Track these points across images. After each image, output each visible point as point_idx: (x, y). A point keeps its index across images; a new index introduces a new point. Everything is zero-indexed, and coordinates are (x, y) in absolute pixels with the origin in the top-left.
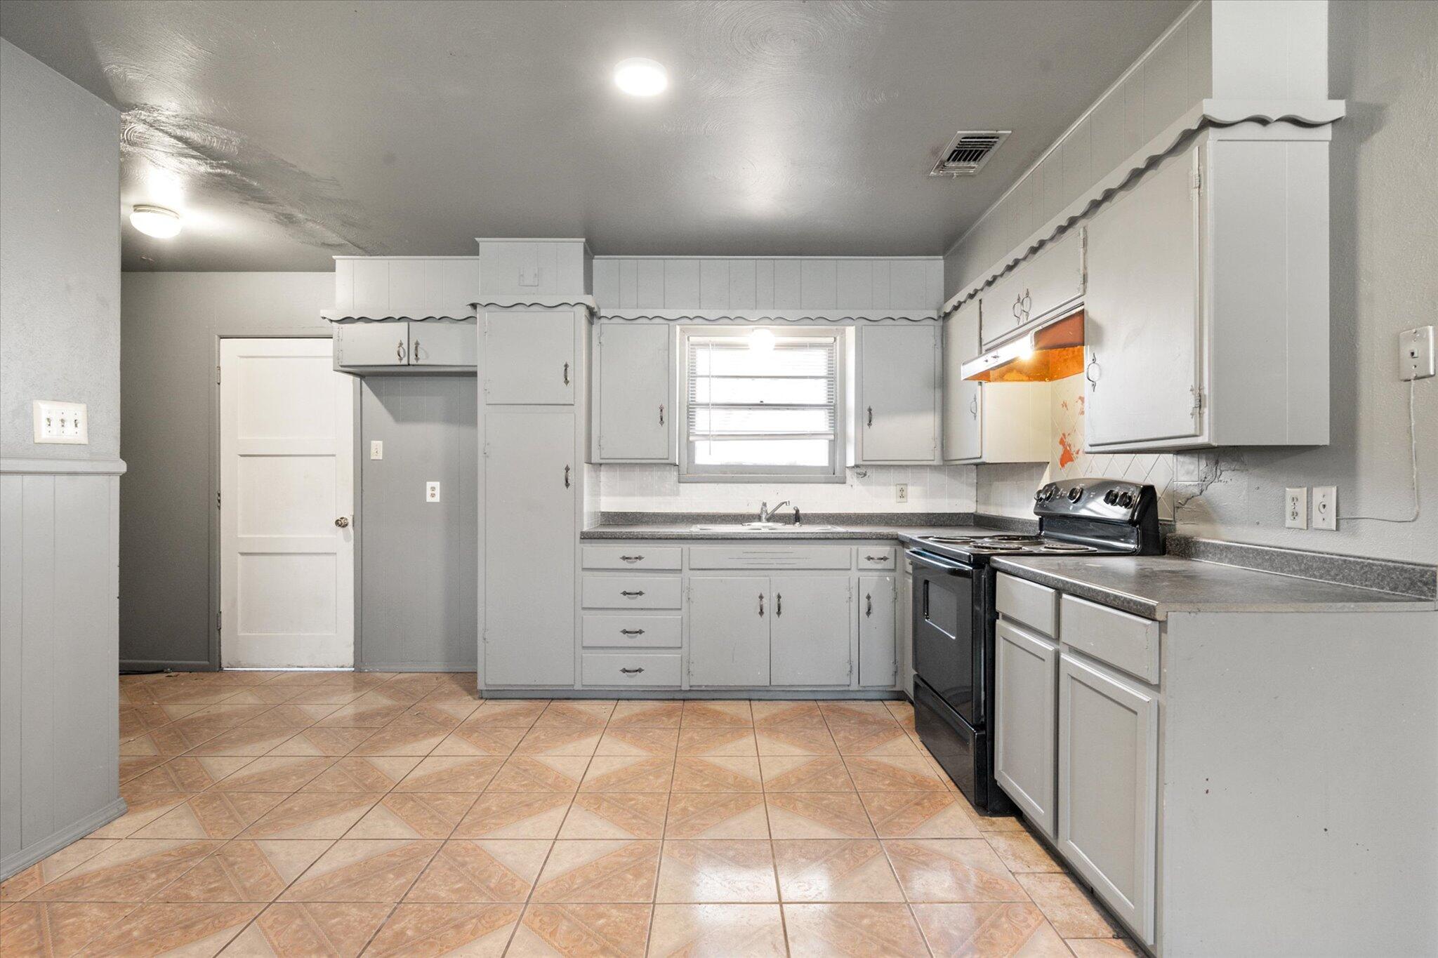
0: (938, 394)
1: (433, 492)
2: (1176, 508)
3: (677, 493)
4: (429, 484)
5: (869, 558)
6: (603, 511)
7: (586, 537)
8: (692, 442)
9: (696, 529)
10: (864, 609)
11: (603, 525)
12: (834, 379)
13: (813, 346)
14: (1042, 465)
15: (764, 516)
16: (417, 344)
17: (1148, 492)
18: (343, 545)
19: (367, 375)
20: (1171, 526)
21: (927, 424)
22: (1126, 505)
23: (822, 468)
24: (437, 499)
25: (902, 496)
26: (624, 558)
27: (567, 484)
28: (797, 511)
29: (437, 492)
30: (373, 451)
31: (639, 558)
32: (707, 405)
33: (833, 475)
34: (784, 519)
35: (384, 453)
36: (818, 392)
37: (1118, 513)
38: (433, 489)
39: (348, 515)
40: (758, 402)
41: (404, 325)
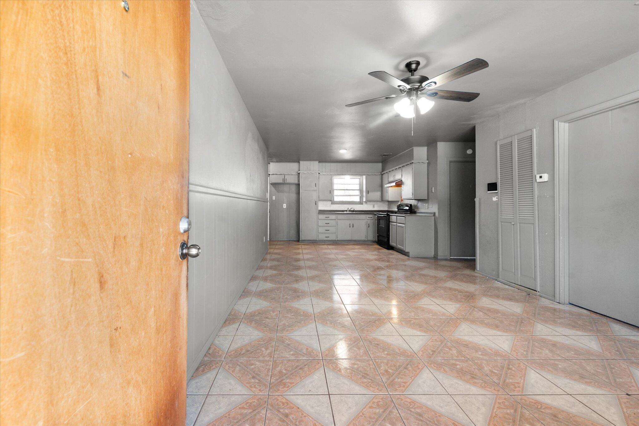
0: (381, 188)
2: (415, 207)
3: (331, 206)
4: (284, 205)
5: (369, 217)
7: (318, 214)
8: (334, 196)
10: (368, 226)
12: (361, 185)
13: (356, 178)
14: (398, 201)
15: (348, 211)
16: (286, 179)
17: (411, 205)
19: (274, 185)
20: (414, 210)
21: (379, 194)
22: (408, 207)
23: (359, 201)
24: (285, 207)
25: (374, 207)
26: (326, 217)
27: (316, 204)
28: (354, 209)
30: (273, 198)
31: (328, 217)
32: (336, 190)
33: (361, 203)
34: (352, 211)
35: (275, 198)
36: (357, 187)
37: (407, 208)
41: (284, 175)
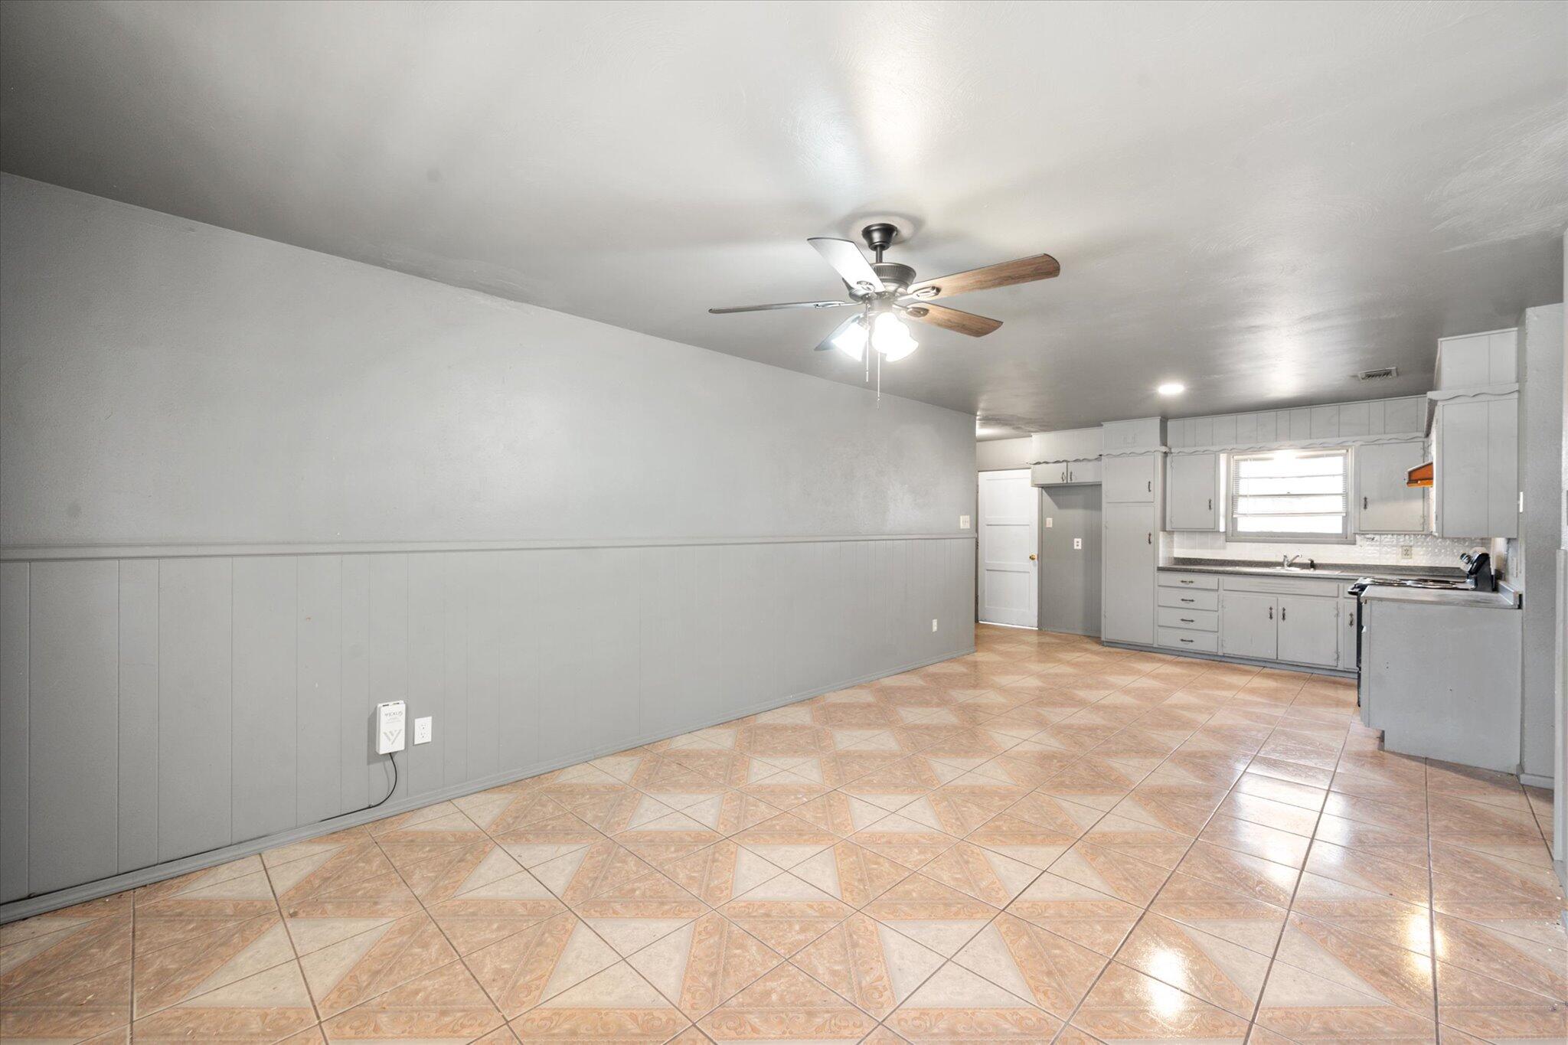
1: (1078, 544)
3: (1224, 548)
4: (1076, 540)
6: (1176, 556)
7: (1160, 569)
8: (1236, 518)
9: (1238, 569)
10: (1347, 622)
11: (1175, 564)
15: (1286, 563)
16: (1071, 473)
18: (1033, 569)
19: (1047, 488)
23: (1337, 535)
24: (1080, 547)
25: (1406, 554)
26: (1182, 582)
27: (1148, 543)
28: (1312, 562)
29: (1080, 544)
30: (1047, 523)
31: (1192, 582)
32: (1247, 496)
33: (1345, 539)
34: (1302, 566)
35: (1053, 523)
38: (1078, 542)
39: (1035, 553)
40: (1286, 493)
41: (1065, 464)
